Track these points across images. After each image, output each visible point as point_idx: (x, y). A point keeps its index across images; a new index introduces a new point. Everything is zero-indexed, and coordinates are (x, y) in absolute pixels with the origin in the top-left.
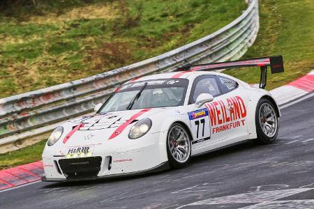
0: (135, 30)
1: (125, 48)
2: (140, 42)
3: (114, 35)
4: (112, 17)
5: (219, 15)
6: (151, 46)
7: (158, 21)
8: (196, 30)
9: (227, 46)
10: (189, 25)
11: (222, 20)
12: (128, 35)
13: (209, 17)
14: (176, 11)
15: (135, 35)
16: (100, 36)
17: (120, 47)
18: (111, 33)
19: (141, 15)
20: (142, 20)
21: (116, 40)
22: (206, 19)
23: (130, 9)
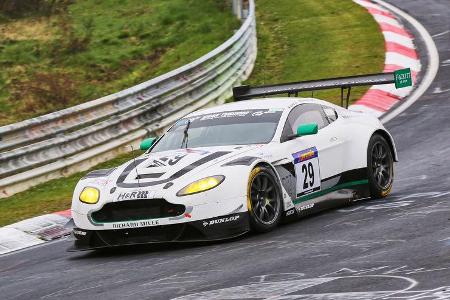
0: (82, 56)
1: (68, 82)
2: (90, 73)
3: (53, 63)
4: (50, 38)
5: (200, 36)
6: (105, 79)
7: (114, 43)
8: (168, 57)
9: (214, 80)
10: (158, 50)
11: (204, 43)
12: (73, 64)
13: (186, 38)
14: (140, 30)
15: (82, 64)
16: (32, 65)
17: (62, 80)
18: (48, 61)
19: (91, 35)
20: (92, 43)
21: (55, 70)
22: (183, 41)
23: (75, 26)
